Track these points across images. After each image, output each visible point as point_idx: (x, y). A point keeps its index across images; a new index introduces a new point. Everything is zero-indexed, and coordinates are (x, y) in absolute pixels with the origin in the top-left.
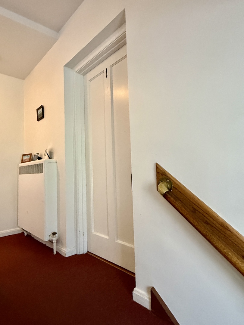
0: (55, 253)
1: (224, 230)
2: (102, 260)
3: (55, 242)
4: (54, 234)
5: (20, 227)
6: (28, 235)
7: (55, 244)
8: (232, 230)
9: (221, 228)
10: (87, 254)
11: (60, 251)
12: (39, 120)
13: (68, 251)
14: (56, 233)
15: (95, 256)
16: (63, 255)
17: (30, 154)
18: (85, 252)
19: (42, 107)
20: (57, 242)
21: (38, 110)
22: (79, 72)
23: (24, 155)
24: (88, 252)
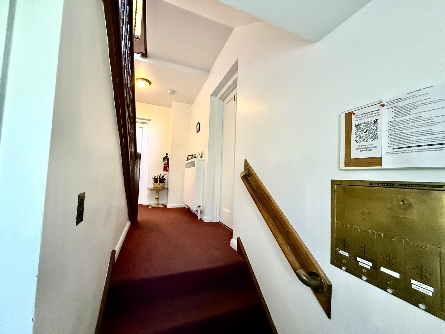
0: (199, 219)
1: (268, 199)
2: (224, 225)
3: (199, 212)
4: (199, 206)
5: (184, 203)
6: (188, 208)
7: (199, 213)
8: (271, 199)
9: (267, 198)
10: (218, 223)
11: (202, 218)
12: (197, 132)
13: (207, 219)
14: (200, 206)
15: (221, 224)
16: (203, 220)
17: (192, 155)
18: (218, 221)
19: (199, 123)
20: (200, 212)
21: (197, 125)
22: (220, 99)
23: (188, 156)
24: (219, 222)
